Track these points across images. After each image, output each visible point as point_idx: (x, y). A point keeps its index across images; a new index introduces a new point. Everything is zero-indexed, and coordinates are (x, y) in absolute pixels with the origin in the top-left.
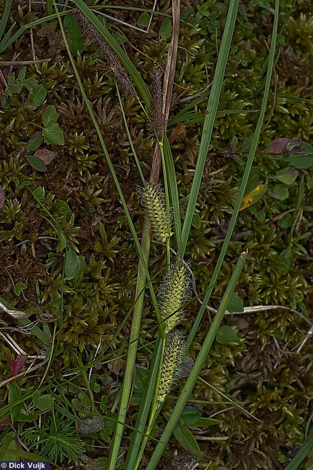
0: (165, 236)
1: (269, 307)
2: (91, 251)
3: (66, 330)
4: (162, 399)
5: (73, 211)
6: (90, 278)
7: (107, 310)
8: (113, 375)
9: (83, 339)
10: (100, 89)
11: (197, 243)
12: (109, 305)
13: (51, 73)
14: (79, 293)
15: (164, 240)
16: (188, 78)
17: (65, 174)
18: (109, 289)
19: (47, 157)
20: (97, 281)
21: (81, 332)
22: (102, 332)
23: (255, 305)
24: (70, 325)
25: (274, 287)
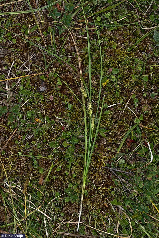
0: (86, 97)
1: (116, 104)
2: (73, 103)
3: (72, 119)
4: (93, 128)
5: (68, 96)
6: (74, 108)
7: (79, 113)
8: (83, 126)
9: (76, 120)
10: (68, 71)
11: (96, 95)
12: (79, 112)
13: (57, 70)
14: (72, 112)
15: (86, 98)
16: (86, 63)
17: (64, 89)
18: (78, 109)
19: (60, 87)
20: (76, 108)
21: (74, 119)
22: (79, 118)
23: (113, 104)
24: (72, 118)
25: (116, 100)
